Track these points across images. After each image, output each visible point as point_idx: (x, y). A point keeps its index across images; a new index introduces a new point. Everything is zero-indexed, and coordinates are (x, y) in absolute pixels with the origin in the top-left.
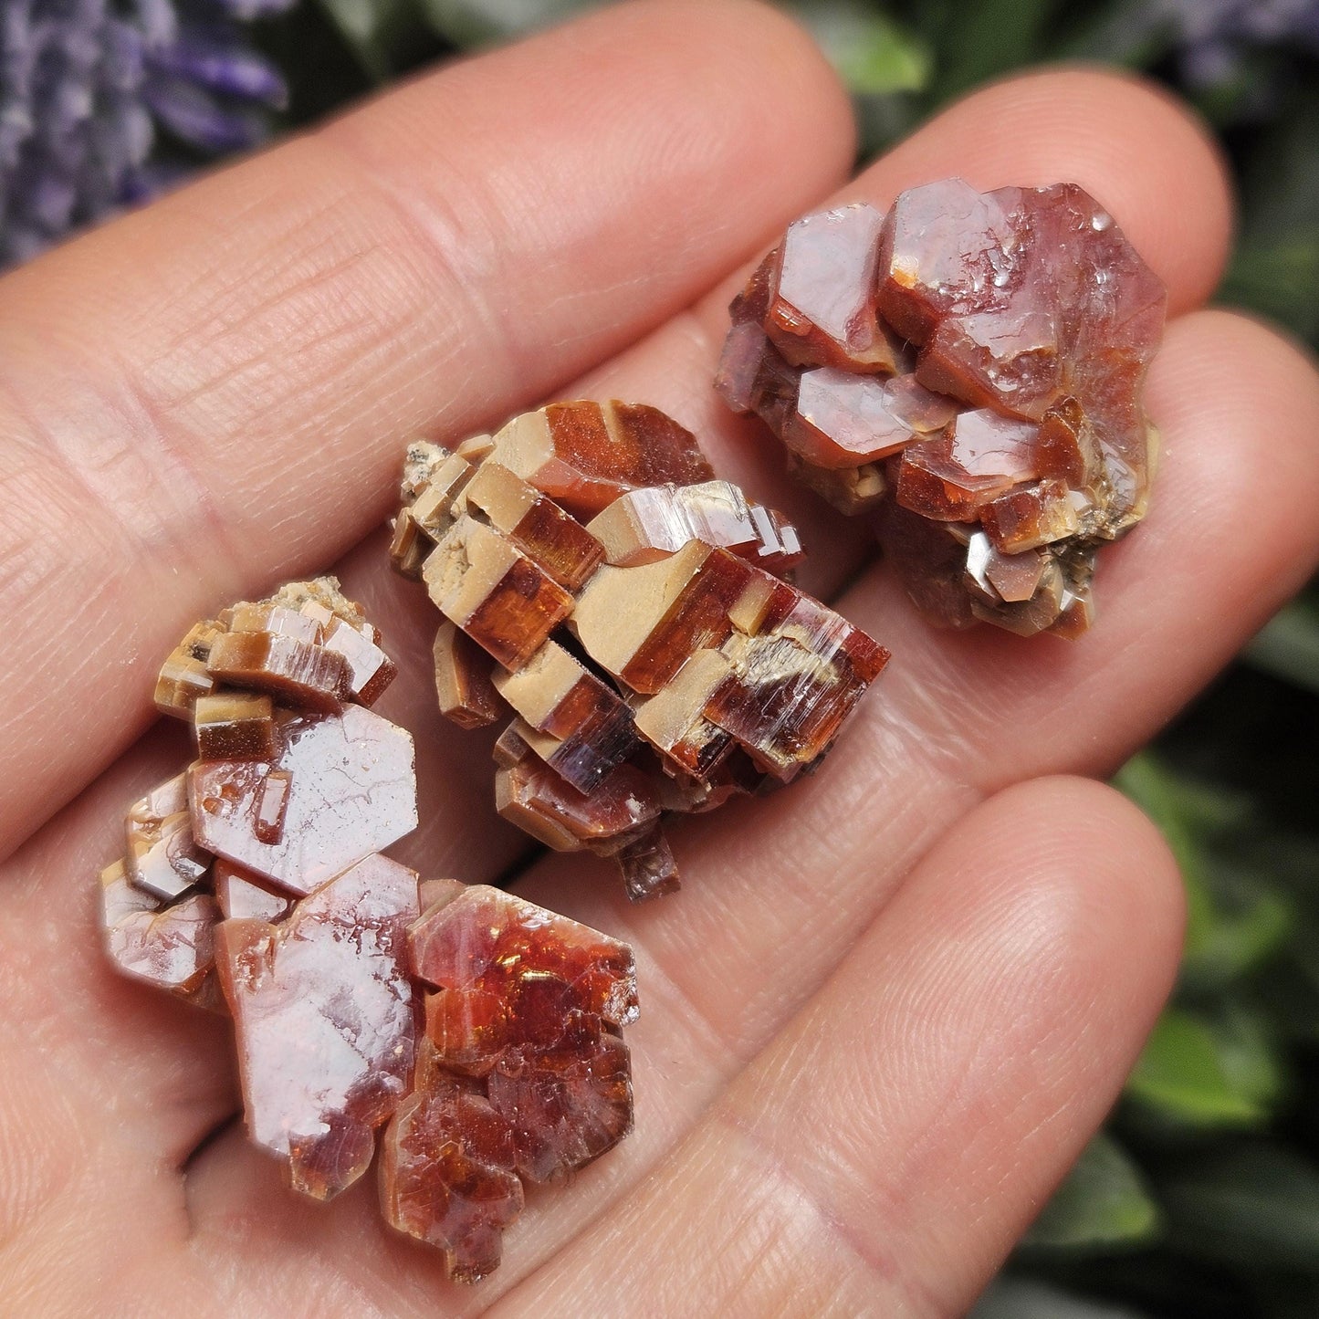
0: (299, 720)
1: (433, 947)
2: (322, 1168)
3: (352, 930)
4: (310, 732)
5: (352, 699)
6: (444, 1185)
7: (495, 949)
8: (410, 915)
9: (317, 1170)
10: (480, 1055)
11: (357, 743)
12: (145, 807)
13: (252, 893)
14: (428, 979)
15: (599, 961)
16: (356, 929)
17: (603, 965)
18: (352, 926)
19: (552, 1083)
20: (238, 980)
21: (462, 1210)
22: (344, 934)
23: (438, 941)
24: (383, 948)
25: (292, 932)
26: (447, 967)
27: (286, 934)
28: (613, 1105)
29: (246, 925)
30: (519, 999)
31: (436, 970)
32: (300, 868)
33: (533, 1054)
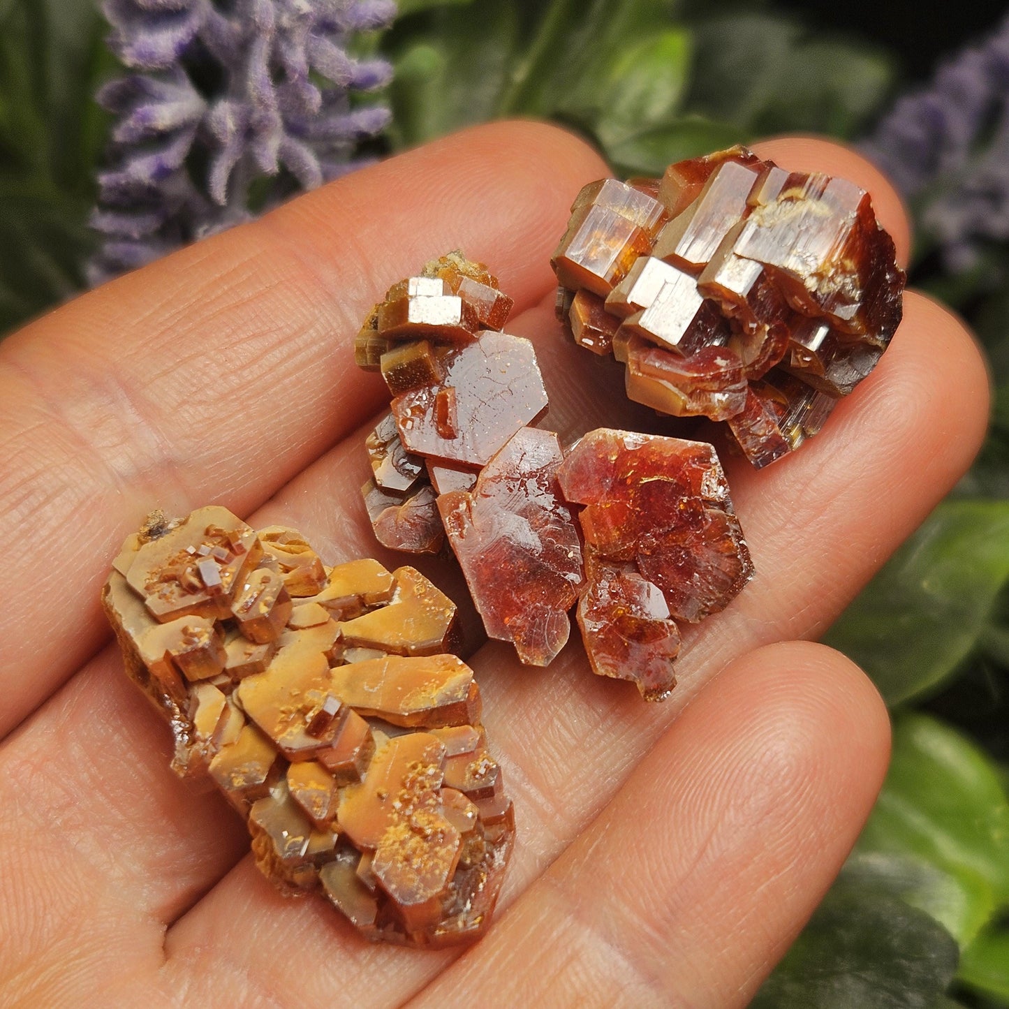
0: (451, 352)
1: (572, 479)
2: (537, 645)
3: (519, 482)
4: (459, 357)
5: (483, 327)
6: (622, 638)
7: (614, 470)
8: (557, 463)
9: (534, 647)
10: (624, 544)
11: (493, 356)
12: (375, 438)
13: (451, 475)
14: (574, 501)
15: (690, 461)
16: (522, 481)
17: (694, 463)
18: (518, 479)
19: (680, 552)
20: (451, 534)
21: (639, 651)
22: (514, 486)
23: (573, 473)
24: (544, 489)
25: (479, 494)
26: (584, 490)
27: (475, 495)
28: (728, 557)
29: (450, 496)
30: (640, 500)
31: (578, 494)
32: (475, 450)
33: (660, 535)
